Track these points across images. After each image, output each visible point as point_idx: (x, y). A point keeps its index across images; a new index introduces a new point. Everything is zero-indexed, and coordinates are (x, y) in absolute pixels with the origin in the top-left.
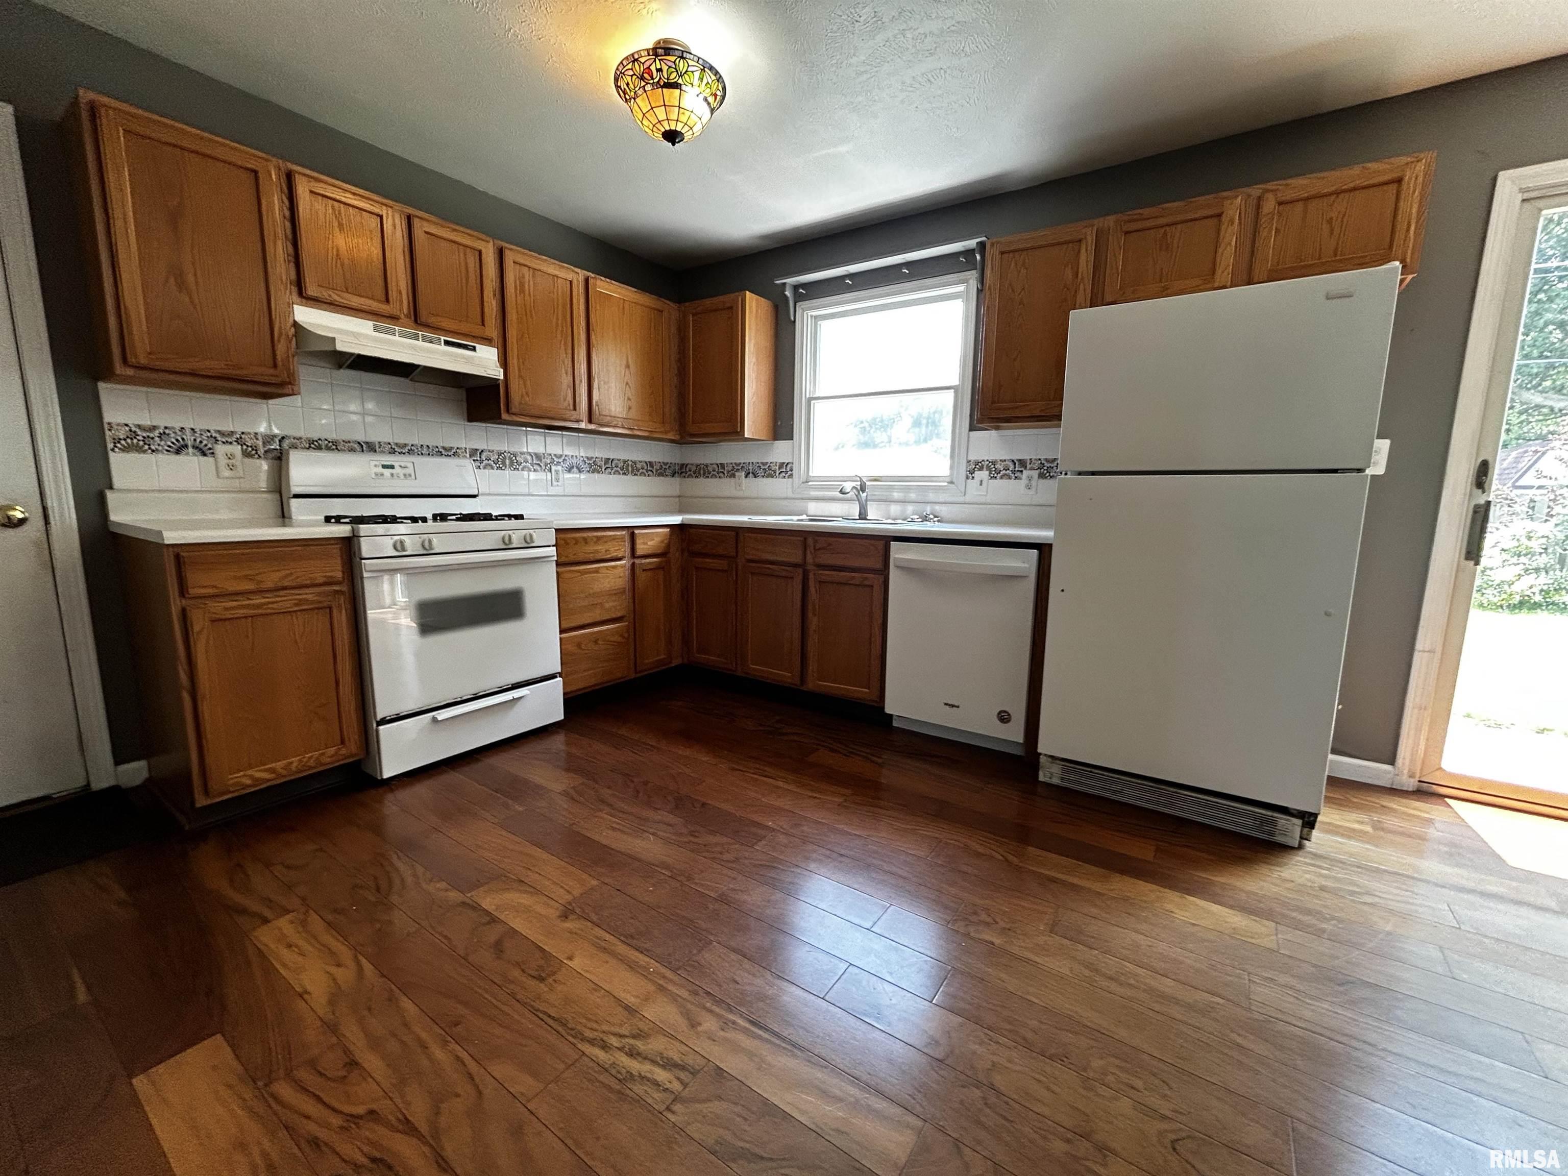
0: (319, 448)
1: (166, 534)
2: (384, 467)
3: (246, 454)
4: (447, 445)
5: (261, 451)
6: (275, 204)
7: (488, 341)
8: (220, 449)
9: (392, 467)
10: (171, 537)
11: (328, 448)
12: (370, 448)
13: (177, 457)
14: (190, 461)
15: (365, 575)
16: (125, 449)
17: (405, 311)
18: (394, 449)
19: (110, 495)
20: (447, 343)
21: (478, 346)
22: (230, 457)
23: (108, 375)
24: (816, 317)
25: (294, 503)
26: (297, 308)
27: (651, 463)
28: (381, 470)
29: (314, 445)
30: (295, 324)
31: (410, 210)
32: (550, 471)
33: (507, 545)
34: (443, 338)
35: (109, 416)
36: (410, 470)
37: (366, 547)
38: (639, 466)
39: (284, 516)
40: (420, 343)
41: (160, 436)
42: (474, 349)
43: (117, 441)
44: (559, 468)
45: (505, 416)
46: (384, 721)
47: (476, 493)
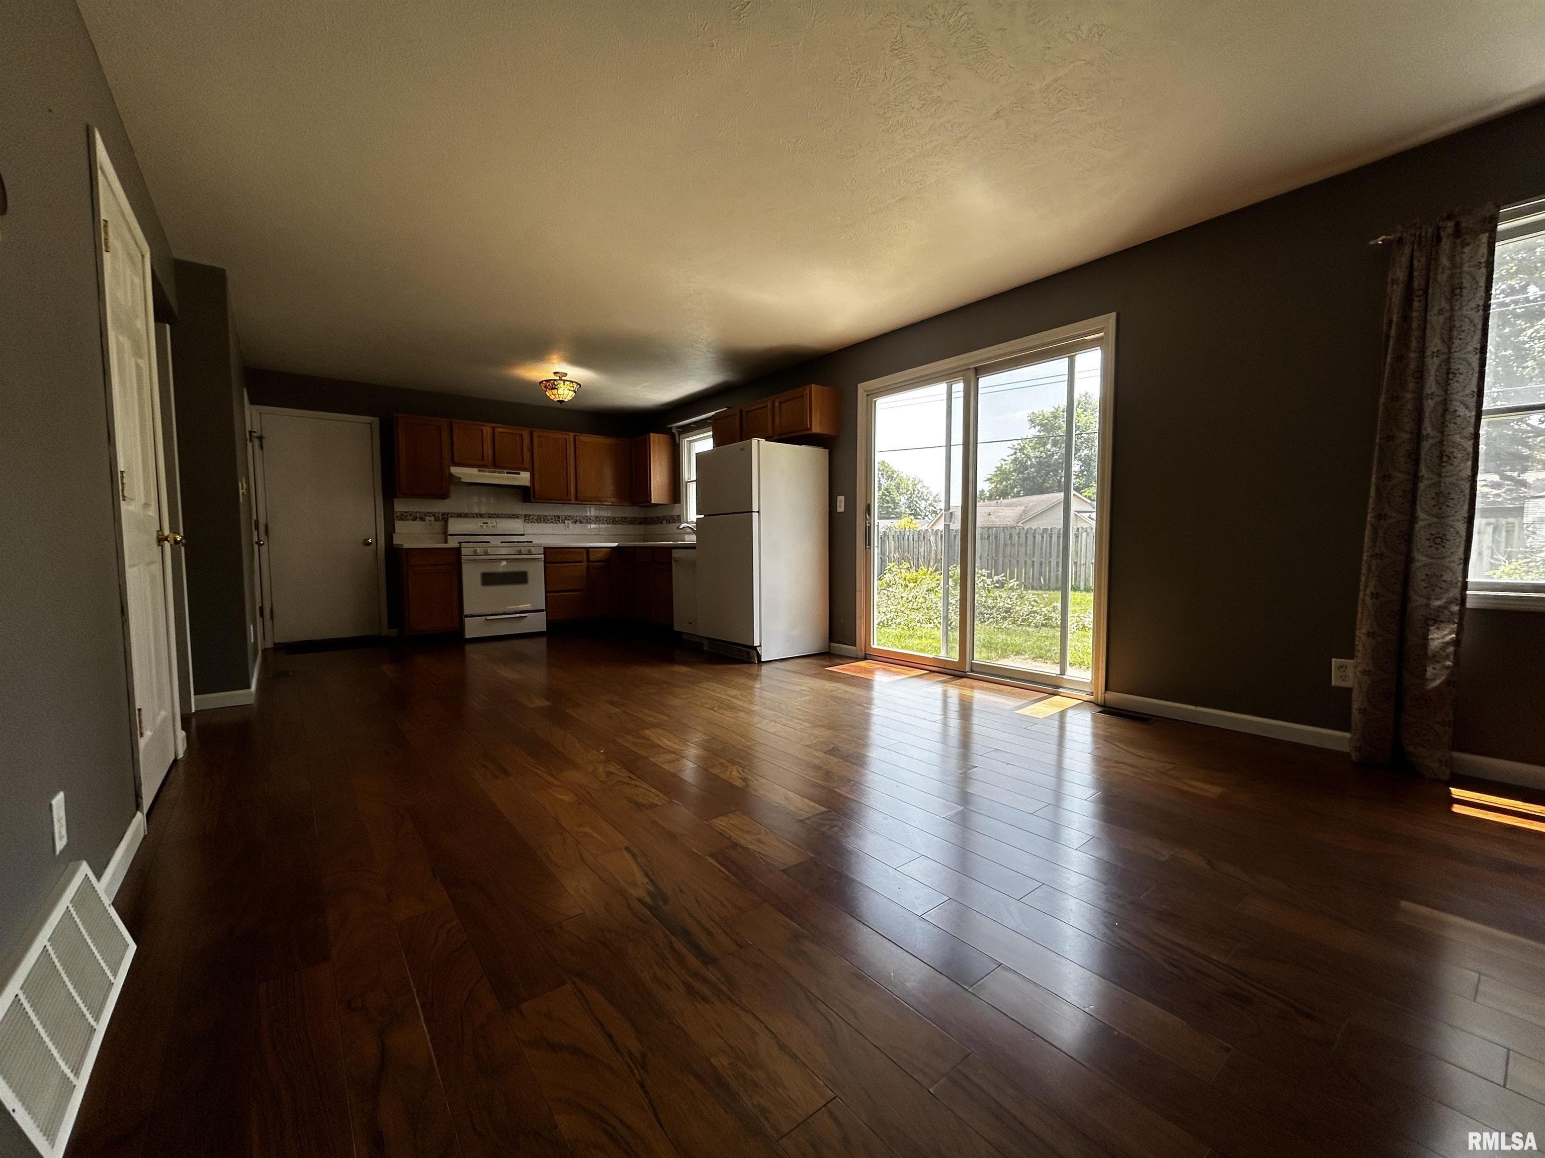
0: (461, 517)
1: (404, 545)
2: (484, 523)
3: (436, 520)
4: (513, 513)
5: (441, 518)
6: (445, 435)
7: (525, 470)
8: (427, 518)
9: (487, 523)
10: (406, 546)
11: (464, 517)
12: (481, 516)
13: (414, 522)
14: (418, 523)
15: (463, 561)
16: (399, 520)
17: (490, 462)
18: (491, 516)
19: (394, 535)
20: (507, 473)
21: (521, 472)
22: (430, 521)
23: (396, 497)
24: (690, 441)
25: (449, 537)
26: (451, 468)
27: (625, 518)
28: (482, 524)
29: (459, 515)
30: (451, 474)
31: (494, 425)
32: (564, 523)
33: (520, 553)
34: (505, 471)
35: (396, 509)
36: (495, 524)
37: (464, 551)
38: (617, 519)
39: (446, 542)
40: (496, 474)
41: (410, 514)
42: (519, 474)
43: (397, 517)
44: (570, 522)
45: (532, 500)
46: (467, 616)
47: (523, 533)
